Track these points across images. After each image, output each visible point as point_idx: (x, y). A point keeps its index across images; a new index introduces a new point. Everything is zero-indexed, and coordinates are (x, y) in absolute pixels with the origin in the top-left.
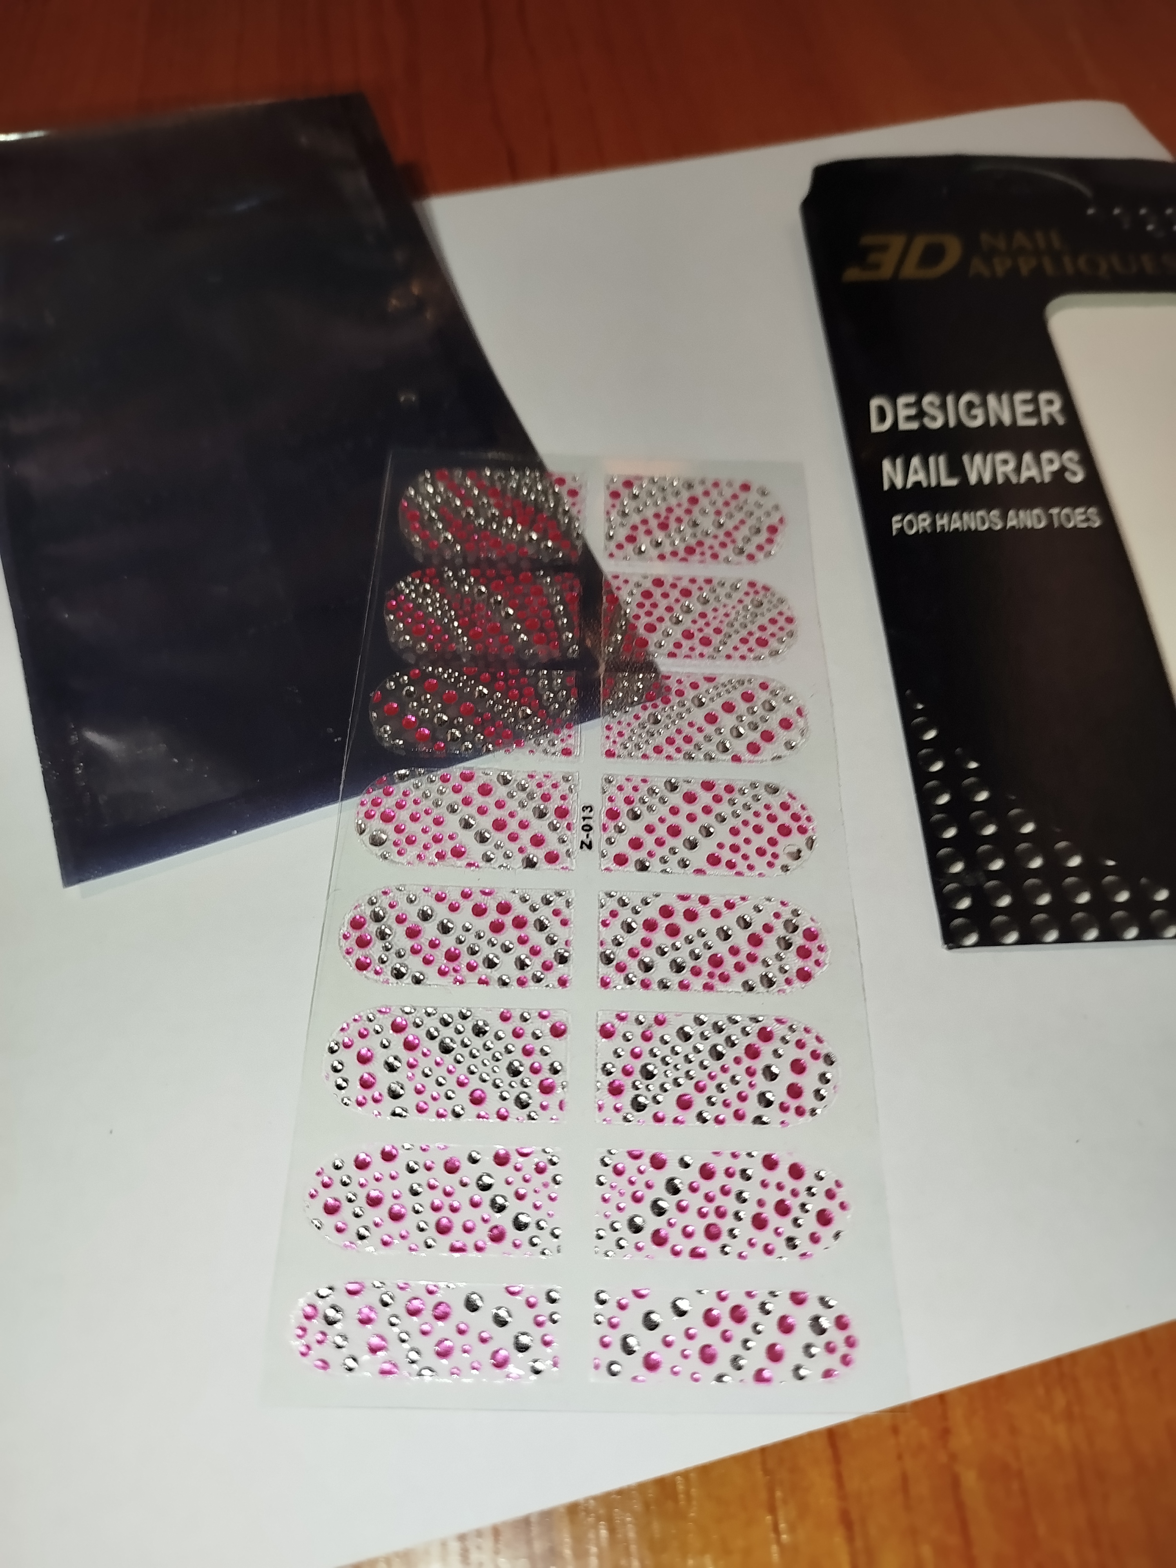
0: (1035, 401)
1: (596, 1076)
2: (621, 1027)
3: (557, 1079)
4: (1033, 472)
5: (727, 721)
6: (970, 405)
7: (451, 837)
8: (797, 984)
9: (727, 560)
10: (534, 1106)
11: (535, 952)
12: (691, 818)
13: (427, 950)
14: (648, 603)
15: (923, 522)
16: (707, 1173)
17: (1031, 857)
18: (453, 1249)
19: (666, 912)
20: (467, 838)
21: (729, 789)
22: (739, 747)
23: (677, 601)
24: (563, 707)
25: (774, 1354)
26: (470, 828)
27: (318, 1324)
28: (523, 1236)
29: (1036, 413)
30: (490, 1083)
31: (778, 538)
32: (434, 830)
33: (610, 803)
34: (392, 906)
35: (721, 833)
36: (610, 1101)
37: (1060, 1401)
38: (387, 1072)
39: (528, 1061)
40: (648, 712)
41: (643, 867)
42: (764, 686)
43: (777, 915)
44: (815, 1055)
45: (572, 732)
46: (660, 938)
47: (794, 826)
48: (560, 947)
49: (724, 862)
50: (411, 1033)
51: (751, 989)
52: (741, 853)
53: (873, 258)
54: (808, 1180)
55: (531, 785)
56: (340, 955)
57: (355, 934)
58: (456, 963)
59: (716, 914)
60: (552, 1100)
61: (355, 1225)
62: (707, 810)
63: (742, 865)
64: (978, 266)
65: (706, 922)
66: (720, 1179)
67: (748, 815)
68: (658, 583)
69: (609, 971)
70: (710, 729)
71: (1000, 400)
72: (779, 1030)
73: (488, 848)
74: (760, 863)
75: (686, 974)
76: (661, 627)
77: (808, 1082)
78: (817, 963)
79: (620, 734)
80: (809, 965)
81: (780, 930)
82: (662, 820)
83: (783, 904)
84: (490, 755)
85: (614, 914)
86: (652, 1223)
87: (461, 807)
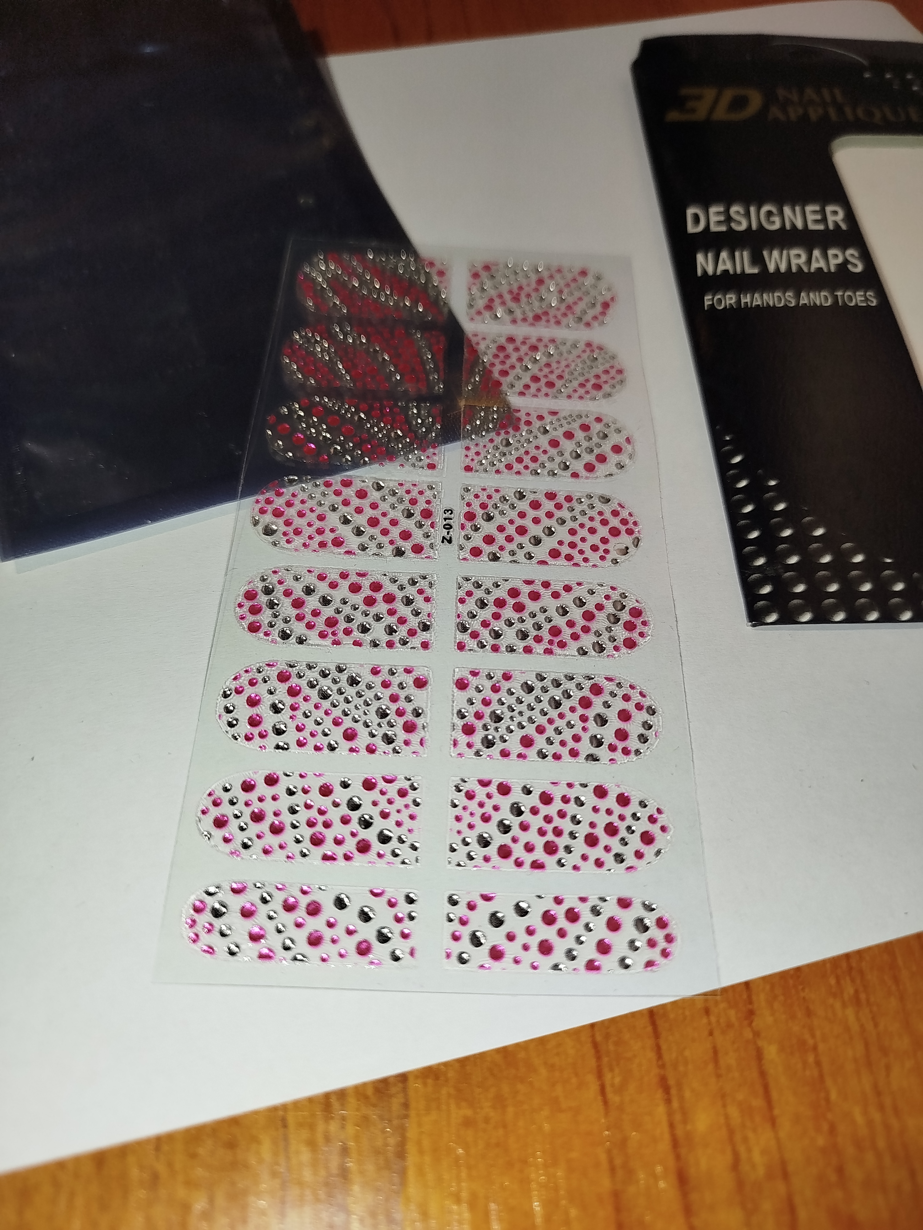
0: (823, 212)
1: (452, 719)
2: (474, 681)
3: (419, 721)
4: (822, 264)
5: (568, 446)
6: (769, 214)
7: (332, 530)
8: (624, 650)
9: (568, 326)
10: (399, 743)
11: (402, 621)
12: (536, 521)
13: (309, 618)
14: (502, 355)
15: (730, 299)
16: (546, 799)
17: (822, 554)
18: (326, 858)
19: (514, 593)
20: (345, 531)
21: (569, 499)
22: (578, 466)
23: (526, 354)
24: (429, 431)
25: (603, 948)
26: (349, 523)
27: (206, 917)
28: (386, 849)
29: (824, 220)
30: (361, 723)
31: (610, 311)
32: (318, 524)
33: (468, 508)
34: (280, 582)
35: (562, 533)
36: (463, 739)
37: (849, 990)
38: (271, 713)
39: (394, 707)
40: (500, 438)
41: (495, 558)
42: (599, 420)
43: (607, 597)
44: (639, 707)
45: (436, 451)
46: (508, 612)
47: (623, 528)
48: (423, 617)
49: (563, 555)
50: (294, 681)
51: (585, 653)
52: (578, 549)
53: (690, 104)
54: (634, 807)
55: (400, 492)
56: (234, 621)
57: (248, 604)
58: (335, 628)
59: (556, 595)
60: (414, 738)
61: (241, 837)
62: (549, 515)
63: (578, 558)
64: (775, 112)
65: (547, 599)
66: (558, 805)
67: (585, 520)
68: (511, 340)
69: (465, 637)
70: (553, 452)
71: (794, 211)
72: (609, 687)
73: (364, 539)
74: (594, 557)
75: (530, 641)
76: (512, 373)
77: (634, 728)
78: (642, 635)
79: (478, 454)
80: (635, 635)
81: (610, 608)
82: (511, 522)
83: (613, 588)
84: (367, 468)
85: (469, 594)
86: (499, 839)
87: (341, 507)
